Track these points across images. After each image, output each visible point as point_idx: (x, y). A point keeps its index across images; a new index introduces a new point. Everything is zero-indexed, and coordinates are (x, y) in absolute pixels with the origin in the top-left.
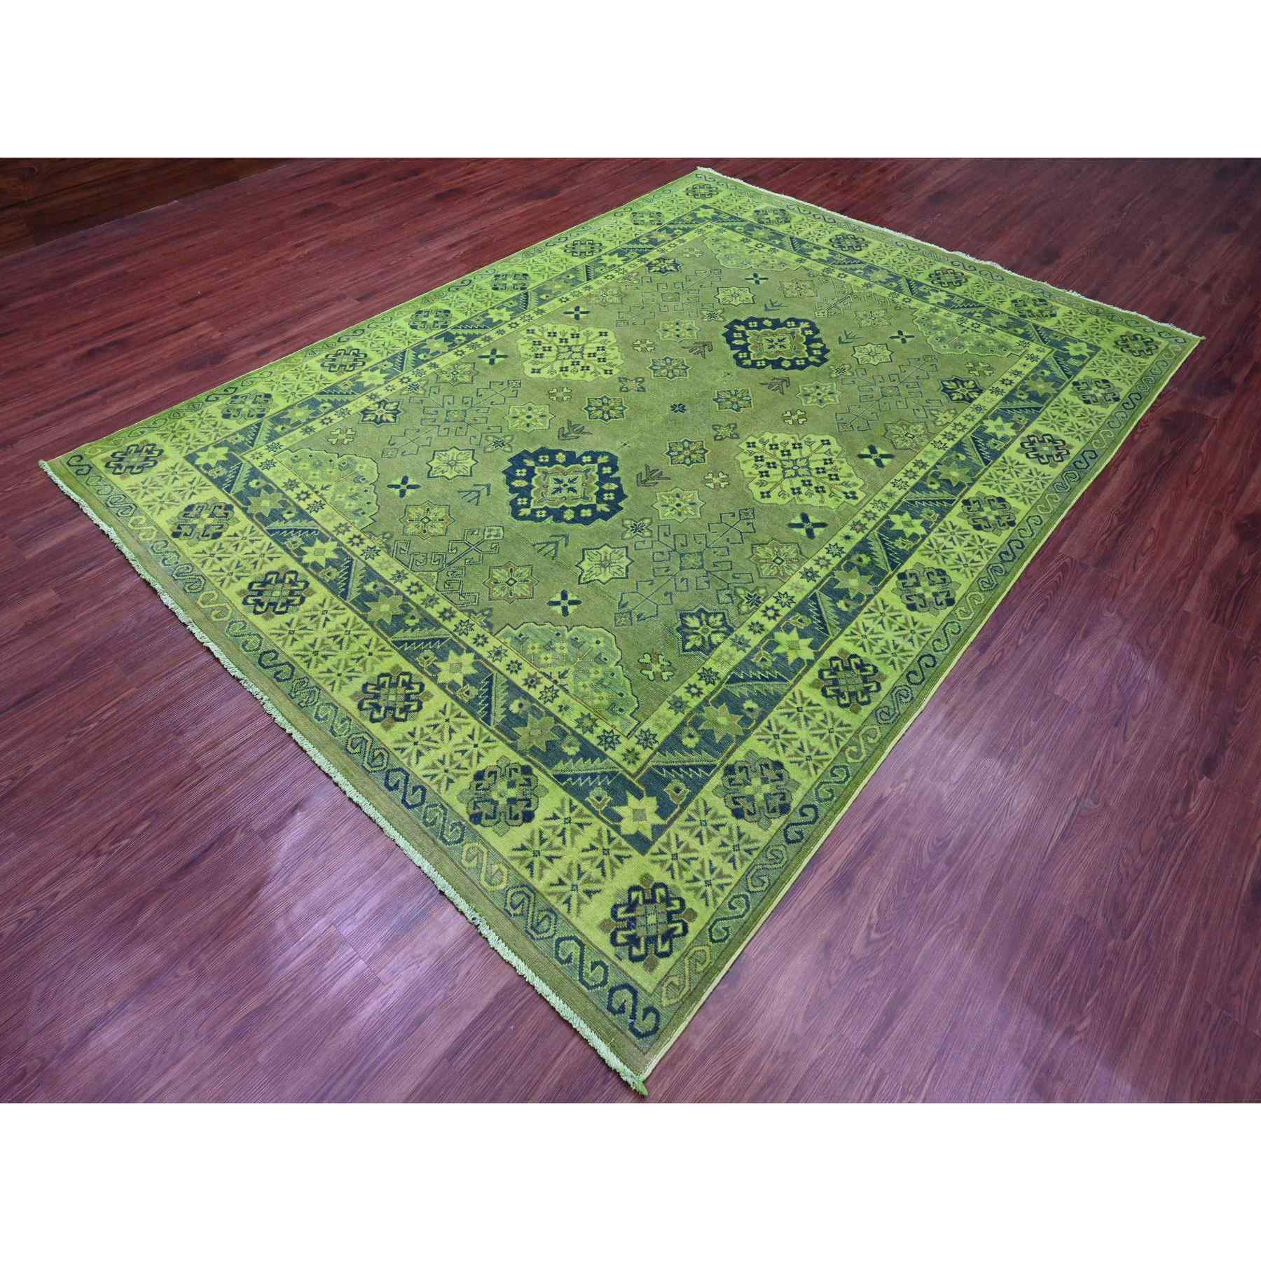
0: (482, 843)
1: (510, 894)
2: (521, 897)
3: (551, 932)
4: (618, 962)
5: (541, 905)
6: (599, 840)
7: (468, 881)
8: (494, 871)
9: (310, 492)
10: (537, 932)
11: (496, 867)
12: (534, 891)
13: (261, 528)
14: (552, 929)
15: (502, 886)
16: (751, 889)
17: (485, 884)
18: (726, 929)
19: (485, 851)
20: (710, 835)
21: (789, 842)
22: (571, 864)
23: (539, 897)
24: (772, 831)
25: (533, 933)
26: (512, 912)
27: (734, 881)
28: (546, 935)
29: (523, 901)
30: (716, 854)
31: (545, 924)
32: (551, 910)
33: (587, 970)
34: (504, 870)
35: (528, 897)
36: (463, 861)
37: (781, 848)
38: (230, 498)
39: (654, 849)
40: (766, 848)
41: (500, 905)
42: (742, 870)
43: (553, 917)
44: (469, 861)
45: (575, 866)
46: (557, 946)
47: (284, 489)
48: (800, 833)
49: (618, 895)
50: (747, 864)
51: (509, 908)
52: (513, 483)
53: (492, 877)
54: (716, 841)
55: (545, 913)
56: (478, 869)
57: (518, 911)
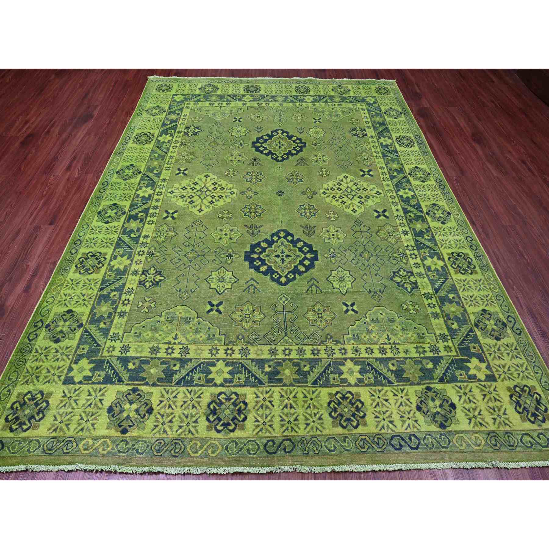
0: (458, 433)
1: (489, 442)
2: (493, 439)
3: (516, 441)
4: (541, 428)
5: (502, 434)
6: (482, 391)
7: (472, 454)
8: (474, 439)
9: (171, 346)
10: (513, 446)
11: (473, 438)
12: (493, 432)
13: (171, 386)
14: (515, 439)
15: (483, 442)
16: (533, 361)
17: (477, 448)
18: (545, 382)
19: (462, 435)
20: (501, 354)
21: (520, 334)
22: (487, 409)
23: (498, 432)
24: (511, 335)
25: (512, 448)
26: (497, 448)
27: (526, 363)
28: (516, 444)
29: (496, 440)
30: (511, 360)
31: (511, 440)
32: (507, 432)
33: (539, 441)
34: (477, 435)
35: (495, 436)
36: (460, 448)
37: (521, 339)
38: (127, 384)
39: (497, 376)
40: (518, 342)
41: (491, 450)
42: (523, 357)
43: (510, 435)
44: (461, 445)
45: (488, 409)
46: (523, 443)
47: (154, 356)
48: (518, 329)
49: (511, 404)
50: (521, 353)
51: (495, 448)
52: (261, 270)
53: (476, 442)
54: (504, 354)
55: (506, 436)
56: (468, 445)
57: (499, 445)
